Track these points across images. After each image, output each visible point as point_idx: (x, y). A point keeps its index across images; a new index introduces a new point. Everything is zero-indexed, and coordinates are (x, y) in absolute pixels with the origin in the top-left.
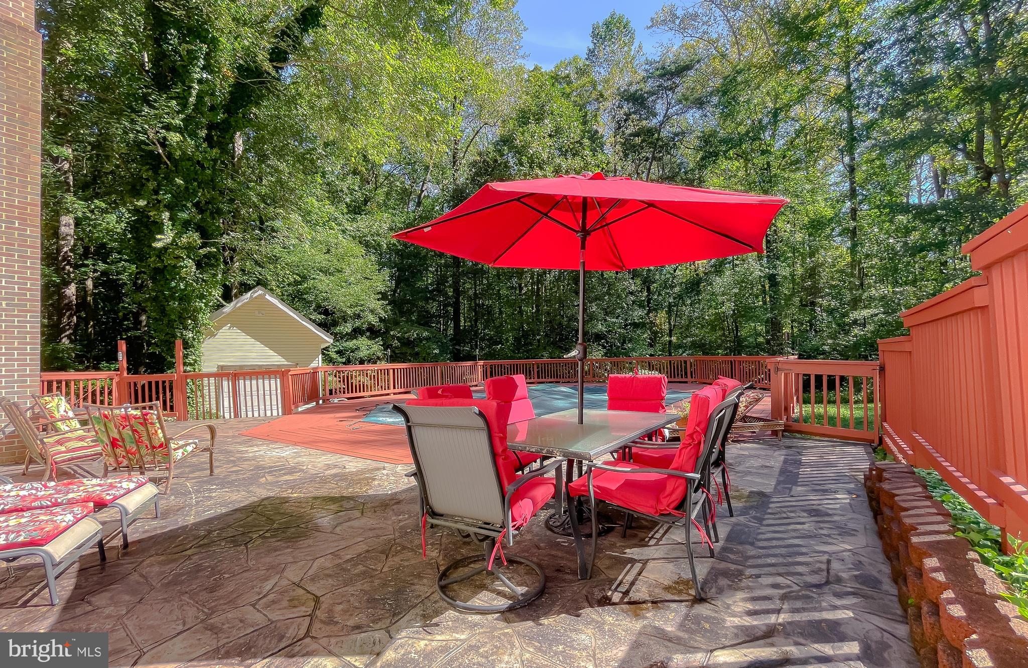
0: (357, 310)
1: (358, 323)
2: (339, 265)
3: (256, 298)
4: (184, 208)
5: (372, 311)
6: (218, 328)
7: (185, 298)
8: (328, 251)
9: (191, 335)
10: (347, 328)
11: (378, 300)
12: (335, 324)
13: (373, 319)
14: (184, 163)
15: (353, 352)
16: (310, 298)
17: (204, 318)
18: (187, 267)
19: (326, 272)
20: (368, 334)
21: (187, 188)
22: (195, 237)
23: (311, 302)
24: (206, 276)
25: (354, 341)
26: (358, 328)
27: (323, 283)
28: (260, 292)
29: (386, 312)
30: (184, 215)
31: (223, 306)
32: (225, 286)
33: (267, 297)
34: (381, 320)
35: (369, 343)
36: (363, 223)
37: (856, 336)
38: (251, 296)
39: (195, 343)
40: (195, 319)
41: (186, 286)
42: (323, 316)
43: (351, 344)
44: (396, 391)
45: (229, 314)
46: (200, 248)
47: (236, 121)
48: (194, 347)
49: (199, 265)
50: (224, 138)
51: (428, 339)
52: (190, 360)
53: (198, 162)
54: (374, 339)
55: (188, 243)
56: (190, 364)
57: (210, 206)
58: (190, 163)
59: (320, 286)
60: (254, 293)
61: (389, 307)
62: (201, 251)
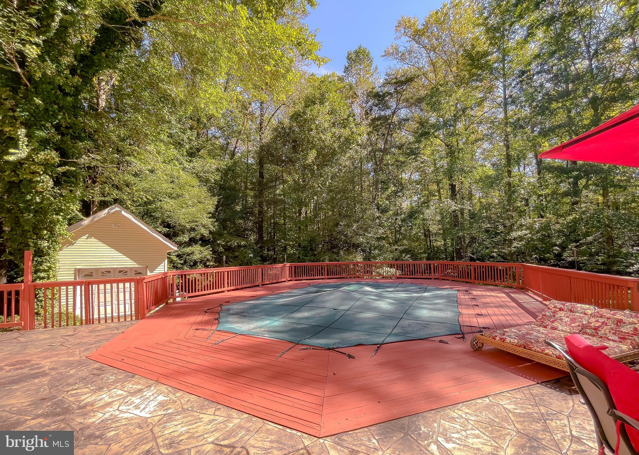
0: (193, 225)
1: (193, 235)
2: (180, 192)
3: (113, 213)
4: (42, 127)
5: (204, 226)
6: (76, 238)
7: (41, 211)
8: (172, 182)
9: (46, 244)
10: (185, 238)
11: (210, 218)
12: (176, 235)
13: (205, 233)
14: (44, 86)
15: (188, 255)
16: (158, 215)
17: (62, 228)
18: (43, 182)
19: (170, 196)
20: (200, 242)
21: (46, 110)
22: (54, 156)
23: (157, 218)
24: (65, 192)
25: (190, 248)
26: (193, 238)
27: (168, 204)
28: (117, 209)
29: (214, 227)
30: (41, 134)
31: (82, 219)
32: (83, 201)
33: (123, 213)
34: (211, 232)
35: (202, 249)
36: (197, 164)
37: (515, 247)
38: (108, 212)
39: (50, 252)
40: (52, 231)
41: (43, 200)
42: (167, 229)
43: (188, 250)
44: (230, 288)
45: (88, 226)
46: (58, 166)
47: (99, 60)
48: (49, 255)
49: (57, 183)
50: (87, 72)
51: (245, 246)
52: (45, 266)
53: (60, 87)
54: (205, 246)
55: (45, 159)
56: (45, 271)
57: (71, 131)
58: (51, 87)
59: (165, 206)
60: (111, 209)
61: (216, 224)
62: (59, 169)
